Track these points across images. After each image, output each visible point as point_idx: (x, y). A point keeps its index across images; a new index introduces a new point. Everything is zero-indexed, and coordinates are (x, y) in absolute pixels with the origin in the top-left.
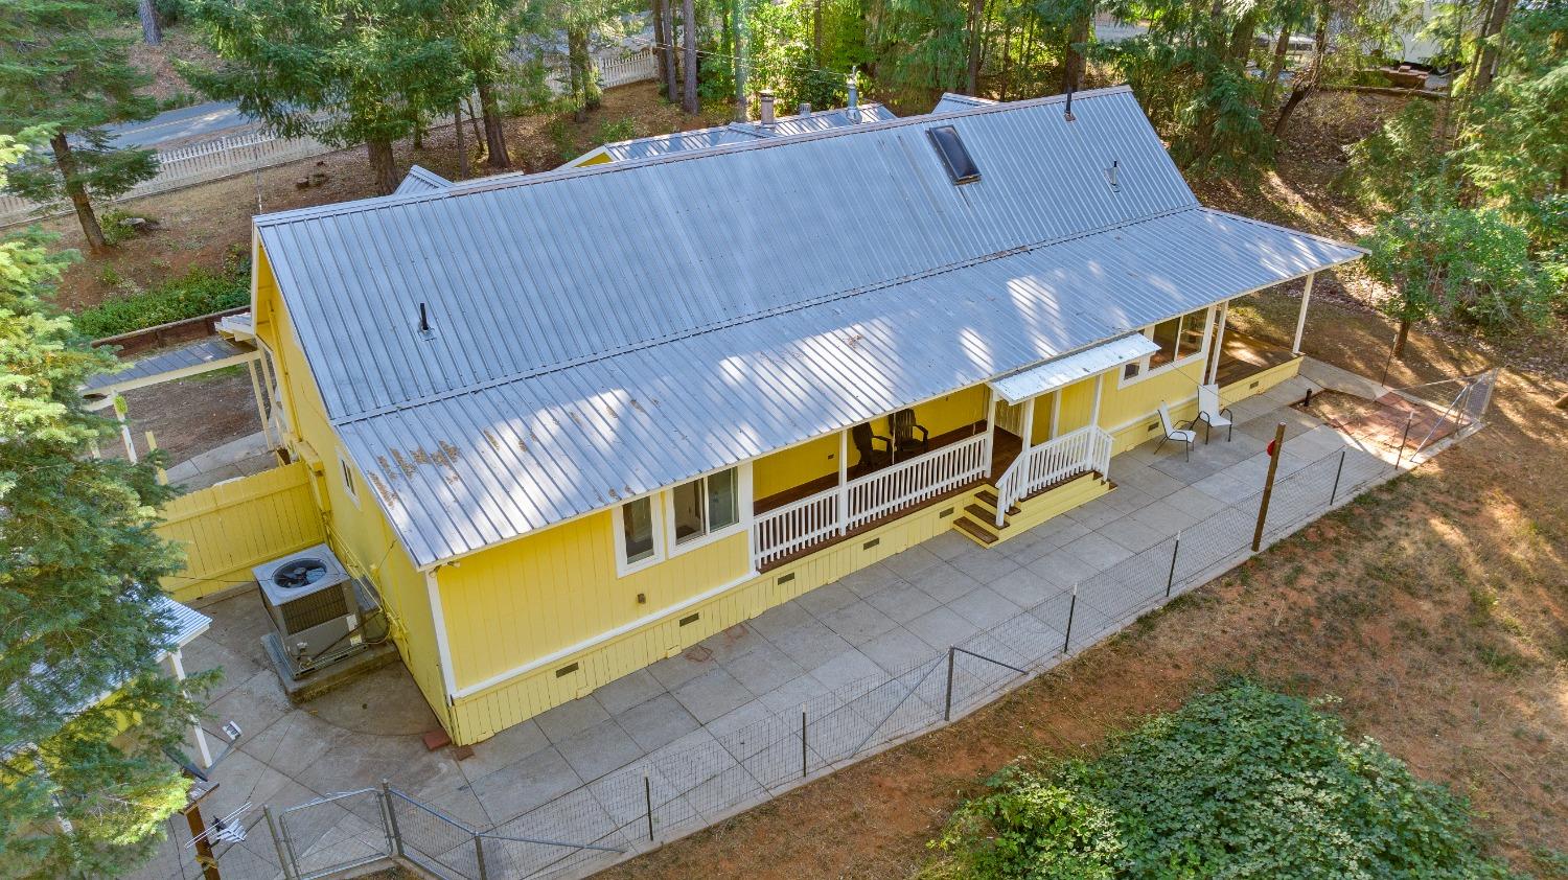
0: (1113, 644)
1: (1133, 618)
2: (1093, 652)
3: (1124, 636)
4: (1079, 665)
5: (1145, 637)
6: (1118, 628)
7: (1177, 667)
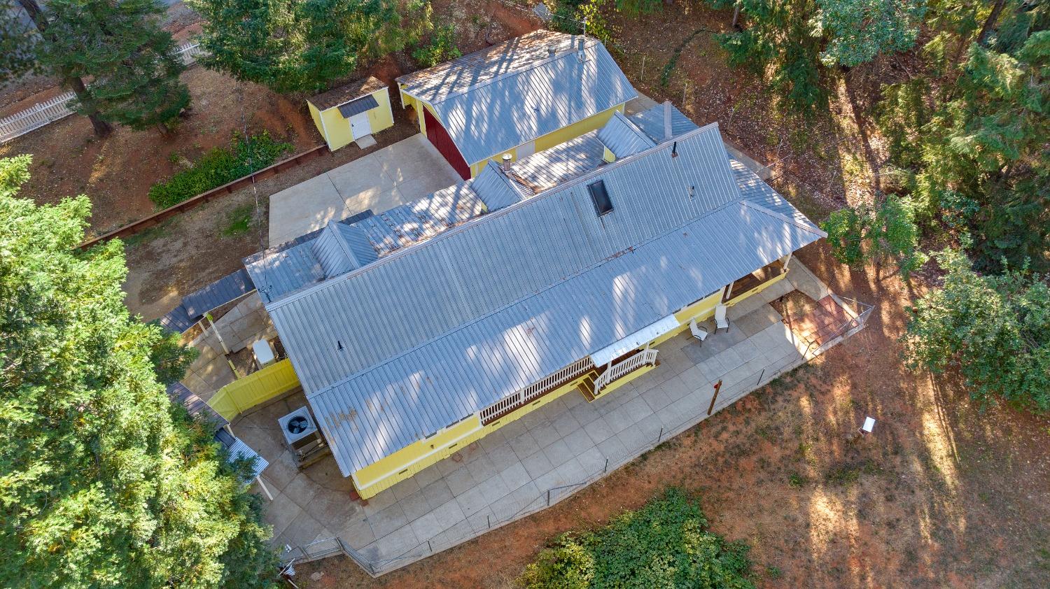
0: (626, 468)
1: (639, 454)
2: (615, 473)
3: (633, 464)
4: (608, 479)
5: (642, 465)
6: (631, 459)
7: (650, 482)
